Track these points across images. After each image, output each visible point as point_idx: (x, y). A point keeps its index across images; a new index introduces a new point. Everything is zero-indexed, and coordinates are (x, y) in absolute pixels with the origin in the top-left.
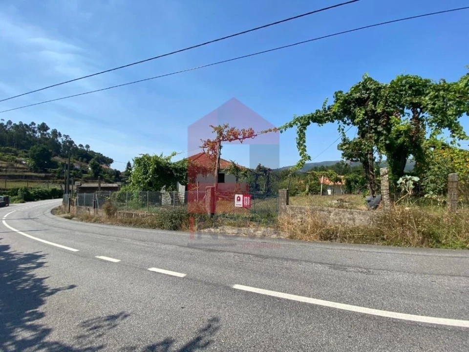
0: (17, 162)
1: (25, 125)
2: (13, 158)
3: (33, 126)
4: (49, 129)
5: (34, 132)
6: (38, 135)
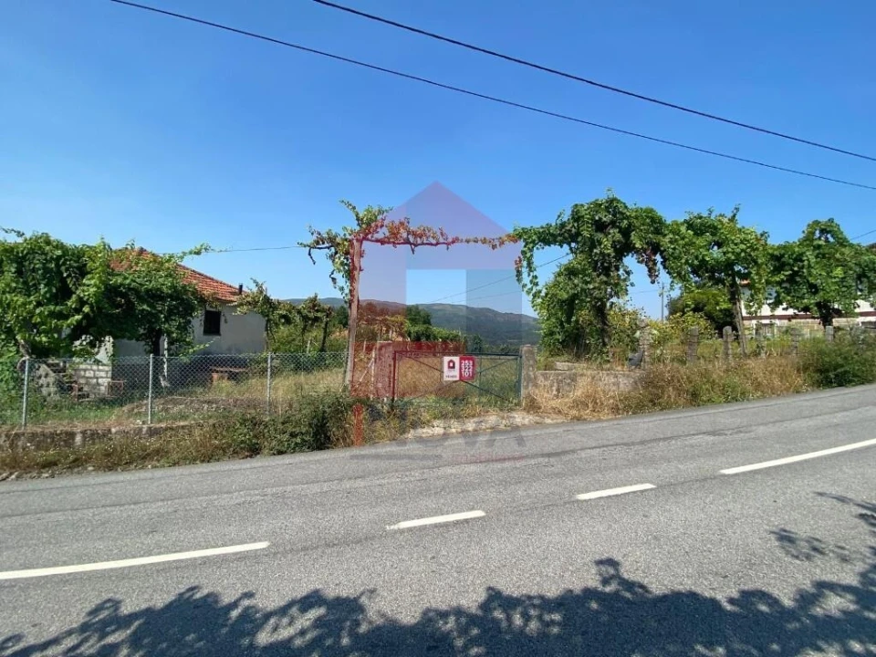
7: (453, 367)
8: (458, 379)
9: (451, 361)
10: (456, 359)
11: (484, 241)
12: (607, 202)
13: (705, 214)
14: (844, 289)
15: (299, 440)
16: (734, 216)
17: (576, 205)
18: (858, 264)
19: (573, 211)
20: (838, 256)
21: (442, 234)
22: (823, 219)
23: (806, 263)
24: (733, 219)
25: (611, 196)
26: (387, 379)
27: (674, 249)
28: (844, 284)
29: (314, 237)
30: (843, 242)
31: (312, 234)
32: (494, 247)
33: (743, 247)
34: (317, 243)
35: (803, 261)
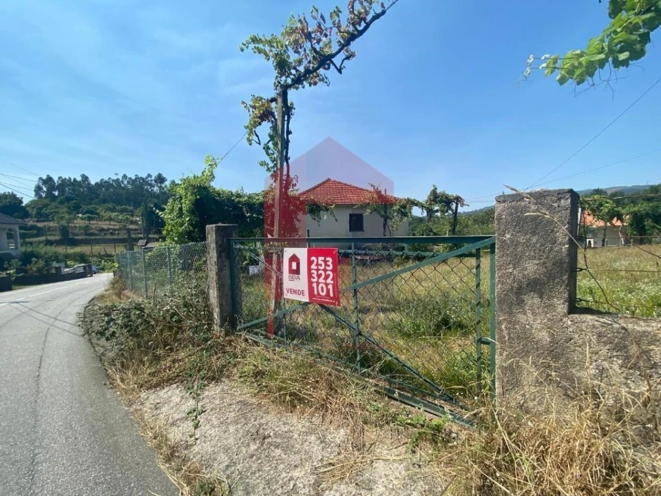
0: (132, 222)
1: (141, 178)
2: (127, 218)
3: (150, 179)
4: (166, 180)
5: (152, 186)
6: (156, 189)
8: (306, 299)
10: (302, 253)
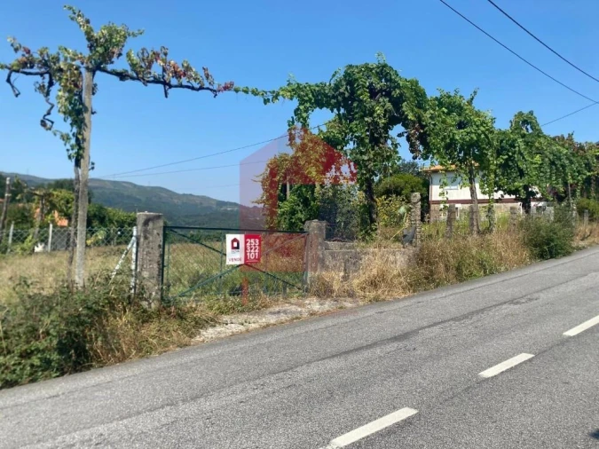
7: (238, 248)
8: (243, 262)
9: (235, 240)
10: (240, 237)
11: (255, 93)
12: (378, 67)
13: (452, 94)
14: (541, 174)
15: (36, 361)
16: (472, 99)
17: (351, 66)
18: (552, 153)
19: (346, 72)
20: (537, 144)
21: (207, 77)
22: (526, 112)
23: (517, 149)
24: (470, 102)
25: (382, 62)
26: (155, 266)
27: (435, 125)
28: (542, 169)
29: (19, 56)
30: (539, 134)
31: (16, 50)
32: (266, 101)
33: (482, 128)
34: (25, 66)
35: (515, 147)
